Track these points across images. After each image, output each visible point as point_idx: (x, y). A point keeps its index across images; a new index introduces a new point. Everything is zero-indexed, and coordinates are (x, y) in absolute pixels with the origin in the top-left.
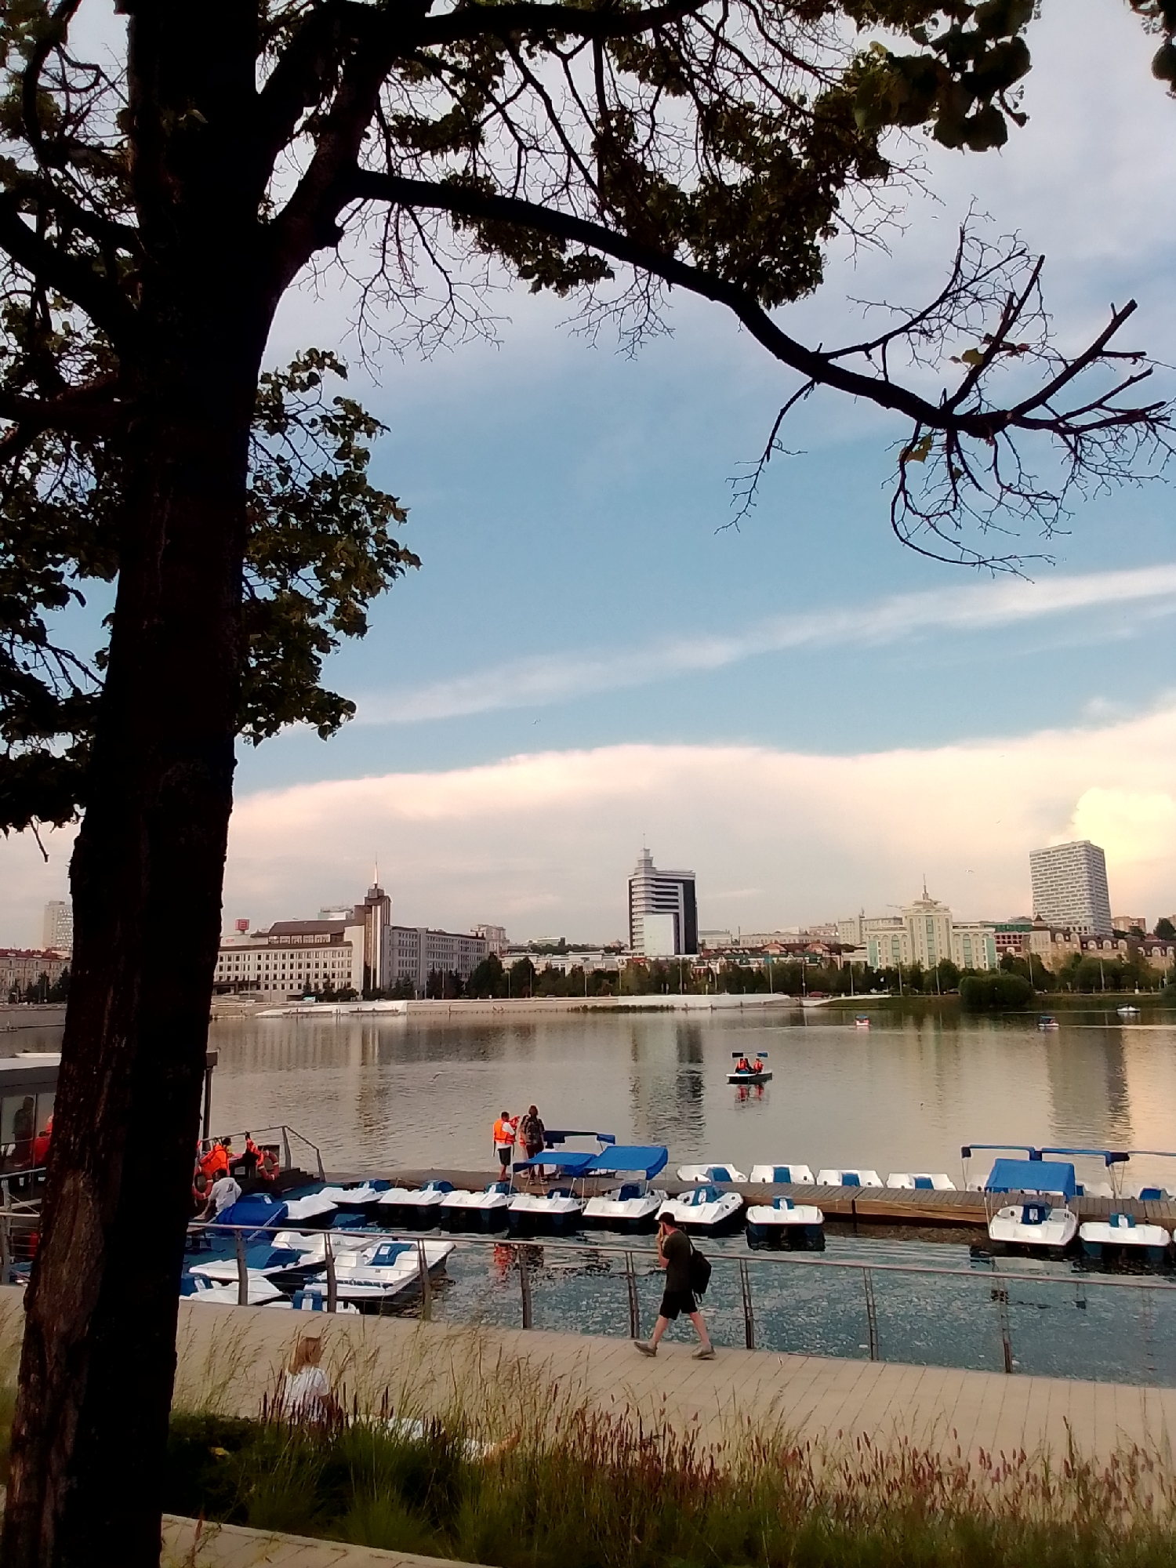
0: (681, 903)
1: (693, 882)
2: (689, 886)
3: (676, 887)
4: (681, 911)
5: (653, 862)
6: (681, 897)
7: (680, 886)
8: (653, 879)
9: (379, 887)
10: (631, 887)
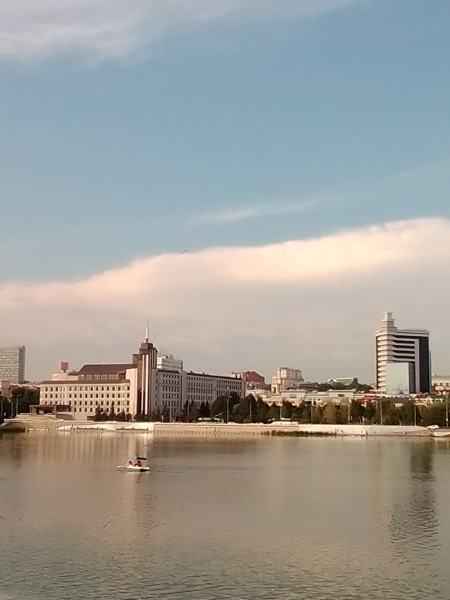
0: (417, 355)
1: (427, 339)
2: (424, 342)
3: (413, 342)
4: (417, 360)
5: (395, 323)
6: (417, 350)
7: (417, 341)
8: (394, 336)
9: (149, 342)
10: (378, 341)
